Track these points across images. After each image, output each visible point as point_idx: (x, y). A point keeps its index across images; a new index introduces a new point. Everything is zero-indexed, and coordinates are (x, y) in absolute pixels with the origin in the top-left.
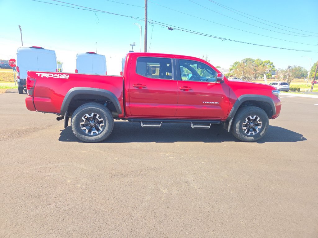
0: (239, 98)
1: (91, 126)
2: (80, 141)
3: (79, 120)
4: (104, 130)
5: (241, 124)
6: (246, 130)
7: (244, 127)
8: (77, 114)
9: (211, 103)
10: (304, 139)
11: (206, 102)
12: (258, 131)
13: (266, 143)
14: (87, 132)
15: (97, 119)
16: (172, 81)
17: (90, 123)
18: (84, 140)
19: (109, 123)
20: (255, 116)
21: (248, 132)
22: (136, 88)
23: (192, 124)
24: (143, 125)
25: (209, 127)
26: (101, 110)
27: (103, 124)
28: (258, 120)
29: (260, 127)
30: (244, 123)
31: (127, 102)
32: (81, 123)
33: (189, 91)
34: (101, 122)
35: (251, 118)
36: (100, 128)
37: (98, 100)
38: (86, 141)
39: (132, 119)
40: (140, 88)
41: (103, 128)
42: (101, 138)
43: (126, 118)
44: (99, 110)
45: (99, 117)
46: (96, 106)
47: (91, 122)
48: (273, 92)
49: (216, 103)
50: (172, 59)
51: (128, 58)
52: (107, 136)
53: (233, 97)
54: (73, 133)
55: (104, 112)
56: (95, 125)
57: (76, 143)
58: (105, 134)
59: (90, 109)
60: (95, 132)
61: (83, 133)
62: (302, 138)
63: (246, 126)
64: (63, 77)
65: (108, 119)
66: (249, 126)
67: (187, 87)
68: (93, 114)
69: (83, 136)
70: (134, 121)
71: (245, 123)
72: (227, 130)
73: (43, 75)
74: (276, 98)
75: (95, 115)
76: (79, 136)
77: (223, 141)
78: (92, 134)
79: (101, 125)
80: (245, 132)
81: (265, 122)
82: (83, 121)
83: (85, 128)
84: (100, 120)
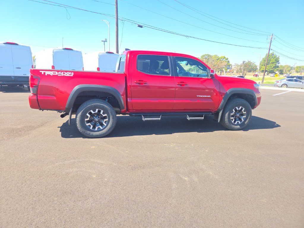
0: (228, 92)
1: (95, 121)
2: (84, 137)
3: (84, 116)
4: (108, 125)
5: (229, 115)
6: (234, 120)
7: (231, 117)
8: (82, 111)
9: (204, 96)
10: (278, 126)
11: (199, 96)
12: (243, 120)
13: (250, 130)
14: (91, 128)
15: (101, 114)
16: (170, 77)
17: (94, 119)
18: (89, 136)
19: (113, 118)
20: (241, 107)
21: (235, 122)
22: (138, 84)
23: (188, 116)
24: (144, 119)
25: (203, 118)
26: (106, 106)
27: (107, 120)
28: (243, 110)
29: (245, 117)
30: (231, 114)
31: (129, 97)
32: (86, 120)
33: (185, 86)
34: (105, 118)
35: (237, 109)
36: (104, 123)
37: (99, 96)
38: (90, 136)
39: (133, 113)
40: (142, 84)
41: (107, 123)
42: (105, 133)
43: (127, 112)
44: (103, 106)
45: (104, 113)
46: (101, 102)
47: (95, 117)
48: (255, 86)
49: (209, 96)
50: (169, 57)
51: (128, 56)
52: (111, 130)
53: (223, 91)
54: (78, 130)
55: (108, 108)
56: (99, 120)
57: (81, 139)
58: (109, 129)
59: (94, 105)
60: (99, 127)
61: (88, 128)
62: (276, 125)
63: (233, 116)
64: (67, 74)
65: (112, 114)
66: (236, 116)
67: (184, 82)
68: (97, 110)
69: (89, 132)
70: (135, 116)
71: (233, 114)
72: (218, 121)
73: (47, 73)
74: (257, 91)
75: (99, 111)
76: (85, 132)
77: (214, 131)
78: (96, 129)
79: (105, 120)
80: (233, 122)
81: (249, 112)
82: (87, 117)
83: (89, 124)
84: (104, 115)
